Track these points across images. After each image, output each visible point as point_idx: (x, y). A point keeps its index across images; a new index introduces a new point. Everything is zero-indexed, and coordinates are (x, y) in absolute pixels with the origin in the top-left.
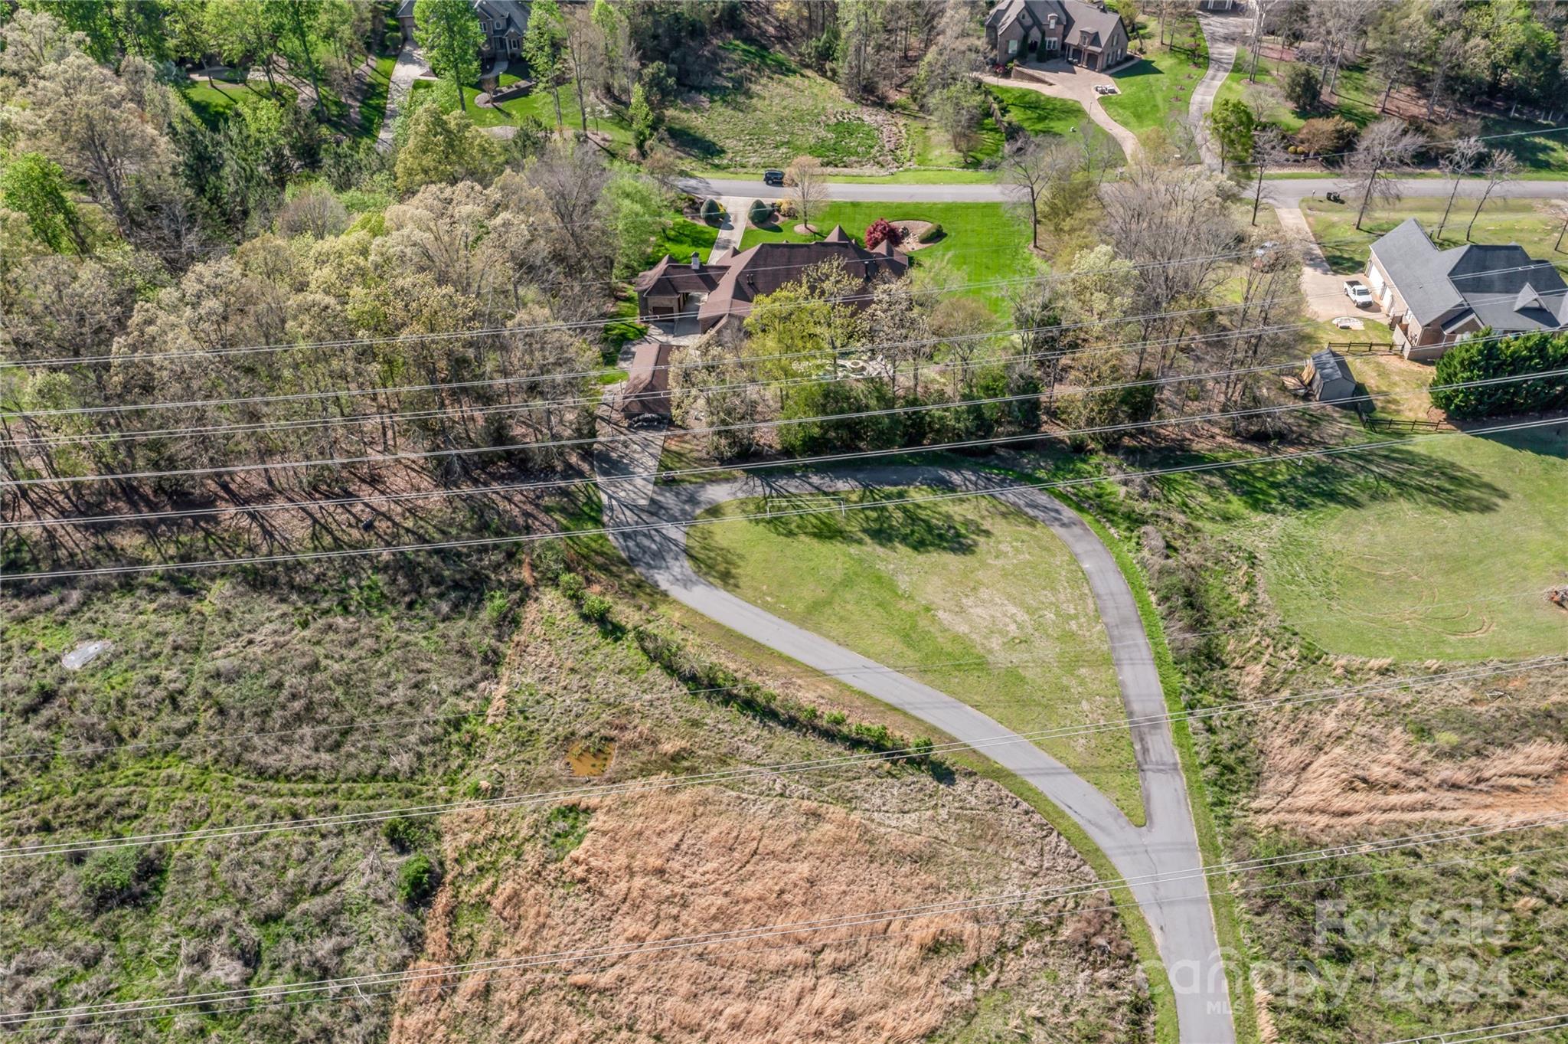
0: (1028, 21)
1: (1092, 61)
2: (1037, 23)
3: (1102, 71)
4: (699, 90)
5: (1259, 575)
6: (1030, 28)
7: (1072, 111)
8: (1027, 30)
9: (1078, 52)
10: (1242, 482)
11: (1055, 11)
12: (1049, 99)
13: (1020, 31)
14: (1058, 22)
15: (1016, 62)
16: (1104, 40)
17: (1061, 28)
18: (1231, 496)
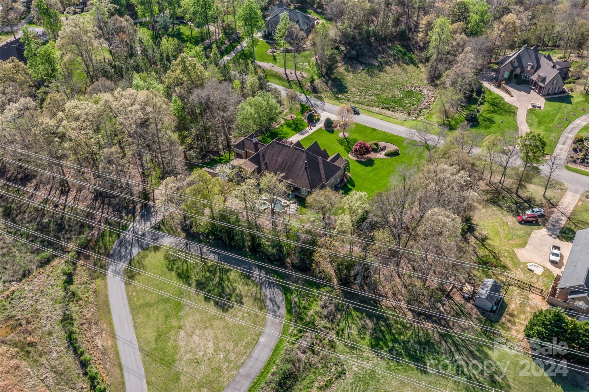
0: (516, 64)
1: (540, 90)
2: (521, 66)
3: (544, 96)
4: (362, 63)
5: (336, 383)
6: (517, 67)
7: (511, 111)
8: (515, 68)
9: (536, 84)
10: (381, 331)
11: (532, 62)
12: (505, 103)
13: (511, 68)
14: (532, 67)
15: (504, 82)
16: (547, 81)
17: (533, 71)
18: (368, 337)
